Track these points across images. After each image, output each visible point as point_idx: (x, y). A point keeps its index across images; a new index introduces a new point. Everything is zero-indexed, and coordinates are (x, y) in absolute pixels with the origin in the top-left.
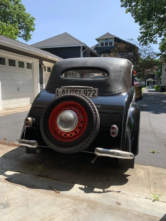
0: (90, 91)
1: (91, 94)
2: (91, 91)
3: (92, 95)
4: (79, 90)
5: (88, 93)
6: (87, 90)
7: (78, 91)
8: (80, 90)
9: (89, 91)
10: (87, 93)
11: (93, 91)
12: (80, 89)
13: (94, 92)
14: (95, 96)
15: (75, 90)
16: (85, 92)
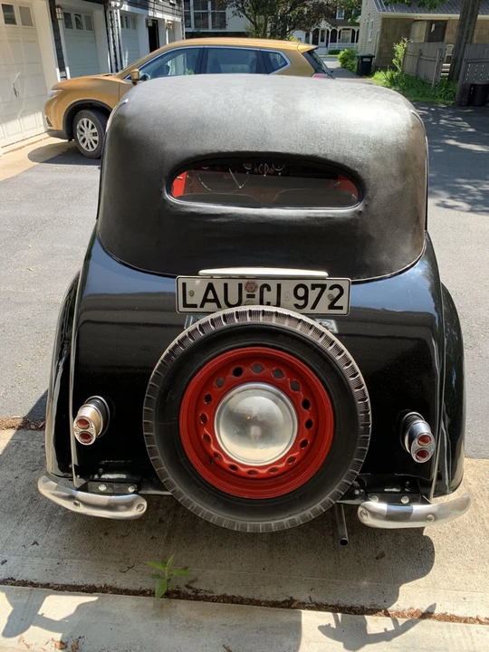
0: (318, 290)
1: (325, 302)
2: (323, 287)
3: (329, 302)
4: (273, 284)
5: (313, 295)
6: (308, 284)
7: (269, 289)
8: (279, 286)
9: (314, 287)
10: (306, 297)
11: (332, 288)
12: (279, 282)
13: (336, 292)
14: (341, 308)
15: (260, 283)
16: (301, 292)
